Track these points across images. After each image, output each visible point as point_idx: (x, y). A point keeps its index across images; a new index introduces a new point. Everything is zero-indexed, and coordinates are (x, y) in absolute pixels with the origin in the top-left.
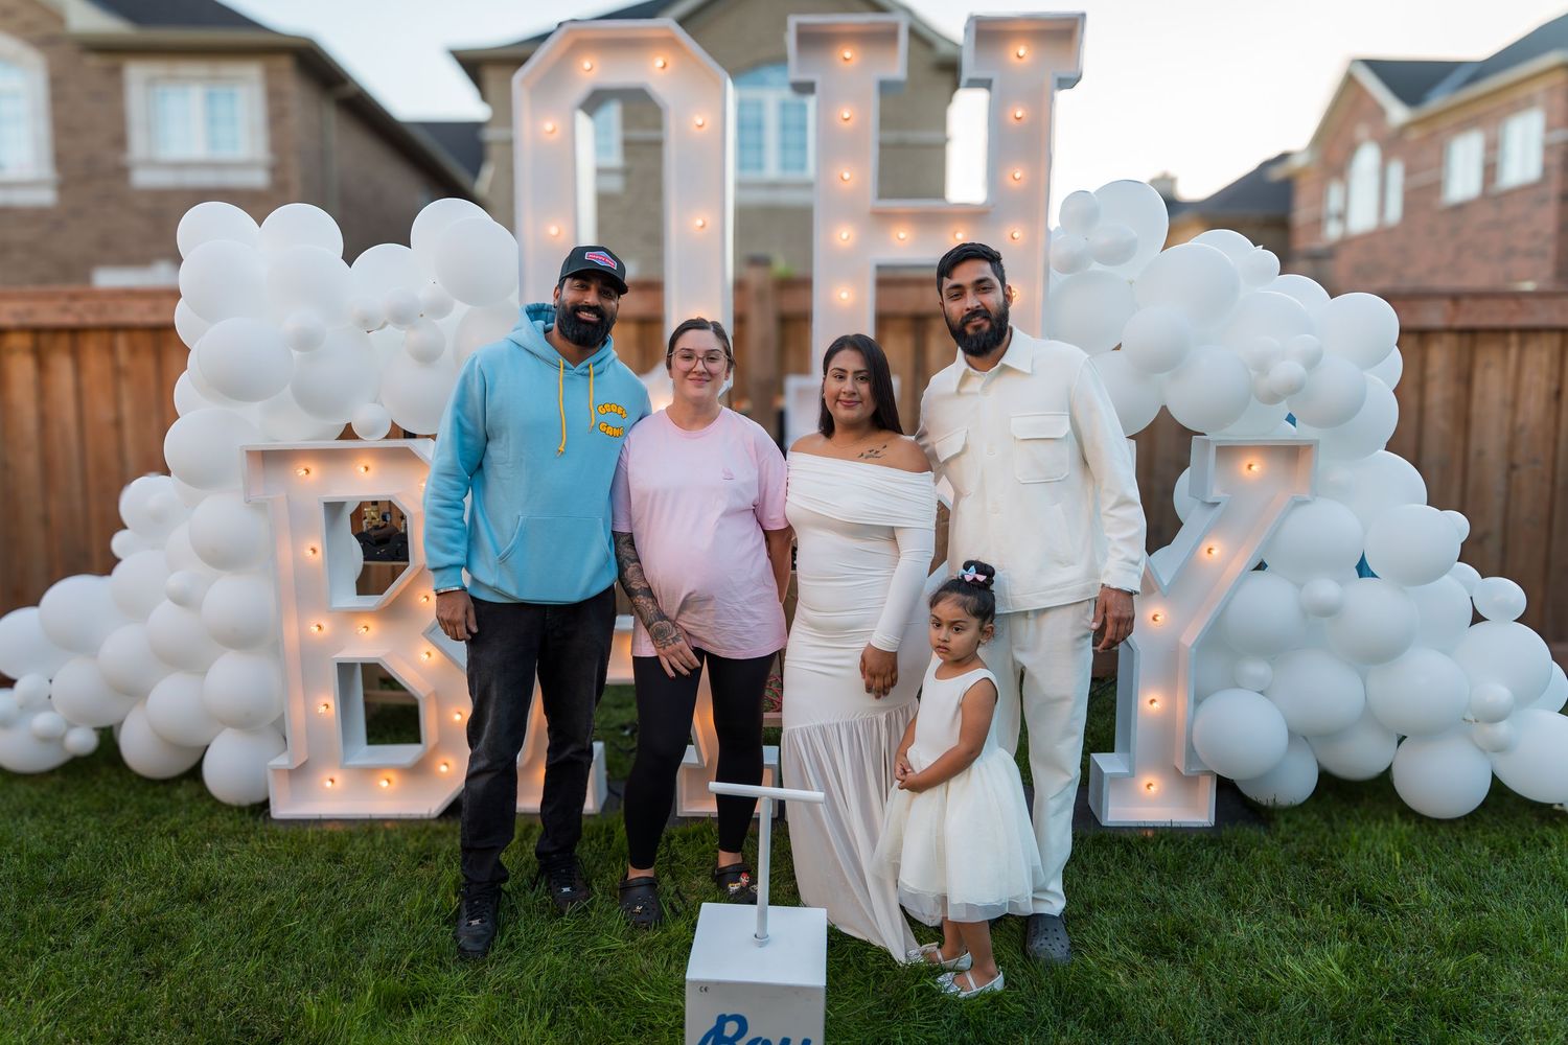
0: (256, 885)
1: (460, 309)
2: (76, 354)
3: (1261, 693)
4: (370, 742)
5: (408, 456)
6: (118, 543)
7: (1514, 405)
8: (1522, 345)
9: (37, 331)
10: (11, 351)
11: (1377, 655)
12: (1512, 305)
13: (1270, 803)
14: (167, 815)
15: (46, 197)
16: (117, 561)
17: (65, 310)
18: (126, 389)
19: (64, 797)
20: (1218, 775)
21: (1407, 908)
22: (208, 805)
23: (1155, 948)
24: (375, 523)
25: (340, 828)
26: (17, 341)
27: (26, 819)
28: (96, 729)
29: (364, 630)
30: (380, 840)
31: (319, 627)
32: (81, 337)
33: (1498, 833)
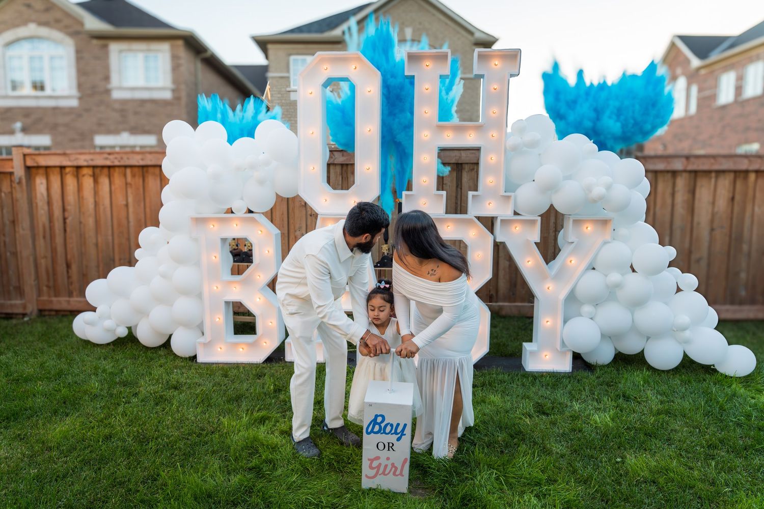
1: (274, 164)
2: (110, 177)
3: (592, 319)
4: (235, 334)
5: (254, 220)
6: (138, 254)
7: (713, 203)
8: (717, 177)
9: (94, 167)
10: (83, 175)
11: (637, 303)
12: (712, 161)
13: (595, 364)
14: (157, 360)
15: (73, 103)
16: (138, 261)
17: (106, 159)
18: (129, 191)
19: (116, 353)
20: (573, 352)
21: (642, 401)
22: (172, 357)
23: (541, 410)
25: (225, 366)
26: (85, 171)
27: (103, 361)
28: (127, 327)
29: (234, 289)
30: (241, 369)
31: (217, 287)
32: (112, 170)
33: (685, 376)
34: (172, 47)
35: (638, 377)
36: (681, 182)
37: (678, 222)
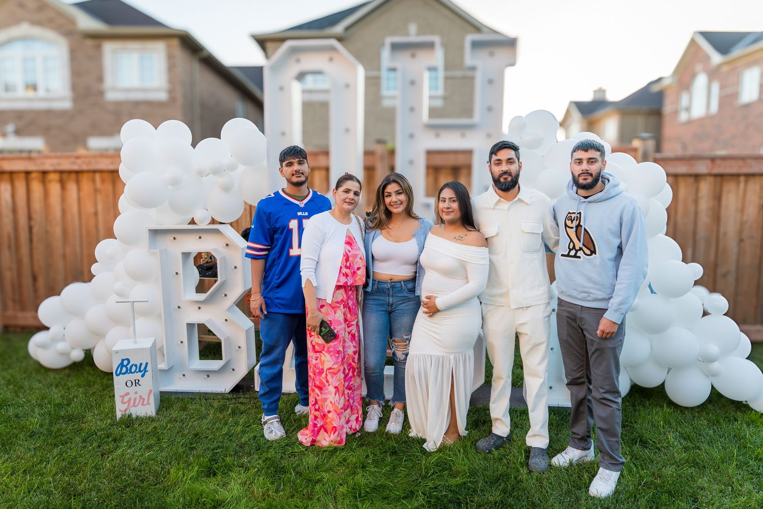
0: (149, 419)
1: (241, 168)
2: (78, 182)
4: (200, 359)
6: (94, 268)
7: (742, 210)
8: (746, 182)
9: (61, 172)
10: (50, 181)
12: (741, 163)
15: (67, 105)
16: (94, 276)
17: (74, 163)
18: (99, 198)
19: (70, 379)
21: (662, 446)
24: (206, 260)
25: (186, 396)
26: (52, 177)
27: (53, 388)
28: (84, 350)
31: (179, 307)
32: (80, 175)
33: (713, 414)
34: (169, 47)
35: (658, 415)
36: (705, 187)
37: (702, 233)
